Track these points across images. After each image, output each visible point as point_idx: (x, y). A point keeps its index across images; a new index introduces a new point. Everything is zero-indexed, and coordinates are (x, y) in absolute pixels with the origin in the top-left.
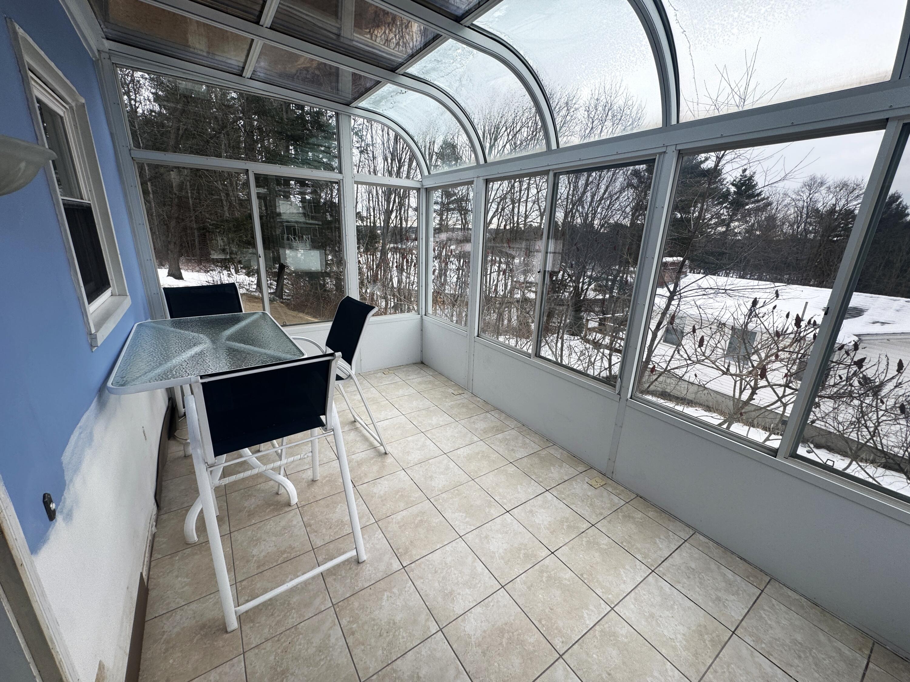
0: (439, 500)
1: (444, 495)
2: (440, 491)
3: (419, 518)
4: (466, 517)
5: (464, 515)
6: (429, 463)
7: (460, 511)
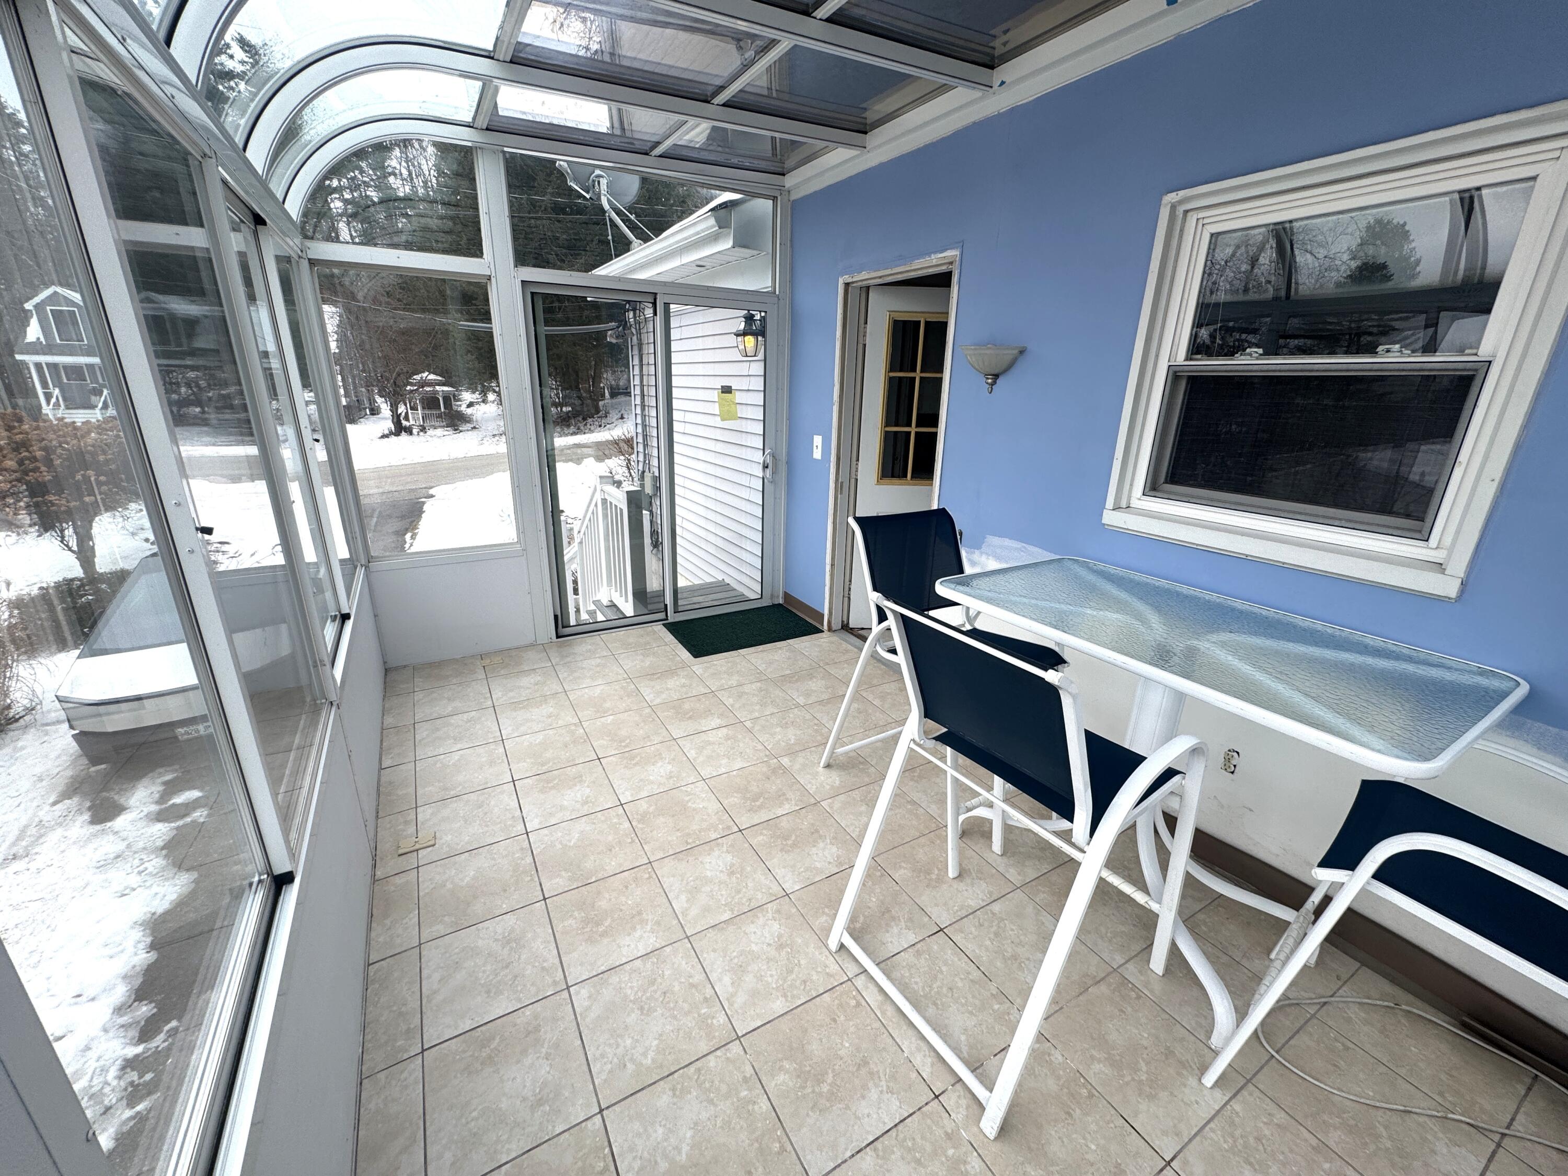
0: (723, 829)
1: (714, 836)
2: (718, 844)
3: (758, 803)
4: (688, 802)
5: (690, 804)
6: (732, 910)
7: (694, 810)
